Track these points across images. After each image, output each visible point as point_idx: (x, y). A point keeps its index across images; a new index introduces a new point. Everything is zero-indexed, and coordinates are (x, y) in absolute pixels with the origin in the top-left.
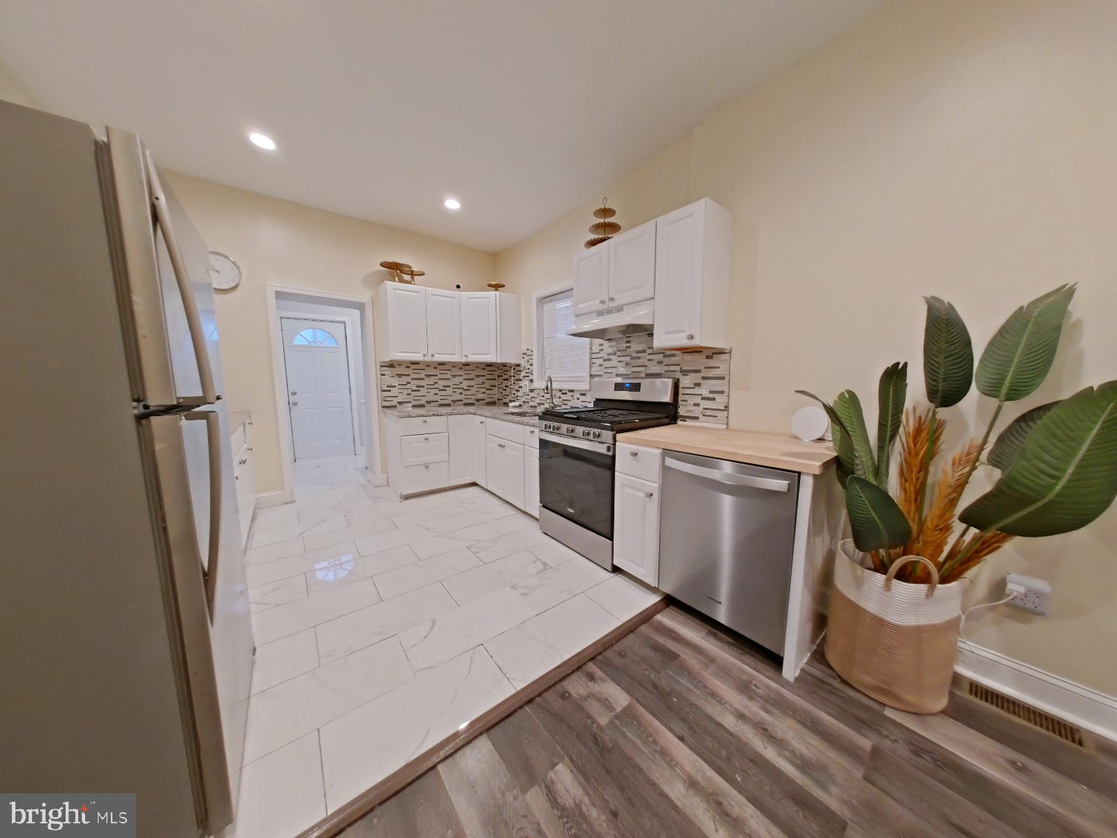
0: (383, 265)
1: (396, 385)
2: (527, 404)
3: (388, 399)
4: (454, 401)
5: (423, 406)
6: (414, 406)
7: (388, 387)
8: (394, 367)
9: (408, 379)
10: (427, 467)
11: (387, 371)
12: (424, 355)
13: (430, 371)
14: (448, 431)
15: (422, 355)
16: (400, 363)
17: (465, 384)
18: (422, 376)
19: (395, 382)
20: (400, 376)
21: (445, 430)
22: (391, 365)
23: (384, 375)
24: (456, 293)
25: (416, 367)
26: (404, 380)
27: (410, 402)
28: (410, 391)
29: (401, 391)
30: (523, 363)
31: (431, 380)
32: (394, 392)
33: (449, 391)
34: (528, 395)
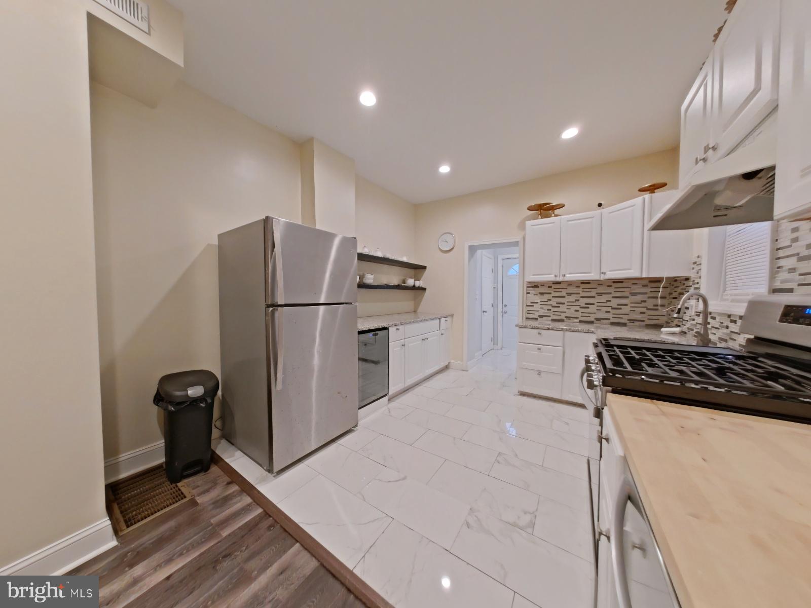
0: (530, 209)
1: (538, 301)
2: (691, 332)
3: (531, 312)
4: (598, 319)
5: (562, 321)
6: (553, 320)
7: (532, 303)
8: (538, 287)
9: (549, 296)
10: (539, 374)
11: (533, 291)
12: (556, 276)
13: (571, 290)
14: (563, 347)
15: (553, 276)
16: (543, 284)
17: (615, 303)
18: (563, 294)
19: (538, 299)
20: (542, 294)
21: (562, 345)
22: (535, 285)
23: (529, 293)
24: (600, 210)
25: (558, 286)
26: (546, 297)
27: (550, 316)
28: (550, 307)
29: (542, 306)
30: (692, 274)
31: (572, 298)
32: (536, 307)
33: (592, 309)
34: (694, 320)
